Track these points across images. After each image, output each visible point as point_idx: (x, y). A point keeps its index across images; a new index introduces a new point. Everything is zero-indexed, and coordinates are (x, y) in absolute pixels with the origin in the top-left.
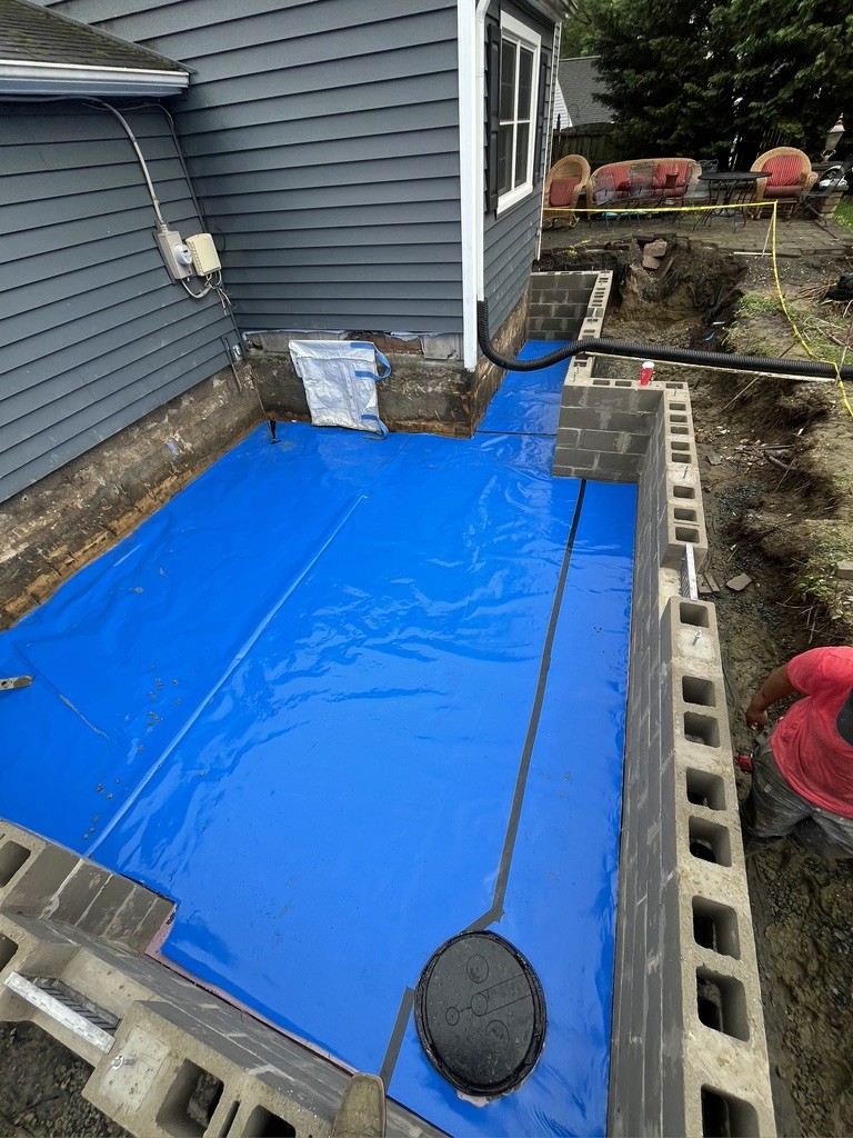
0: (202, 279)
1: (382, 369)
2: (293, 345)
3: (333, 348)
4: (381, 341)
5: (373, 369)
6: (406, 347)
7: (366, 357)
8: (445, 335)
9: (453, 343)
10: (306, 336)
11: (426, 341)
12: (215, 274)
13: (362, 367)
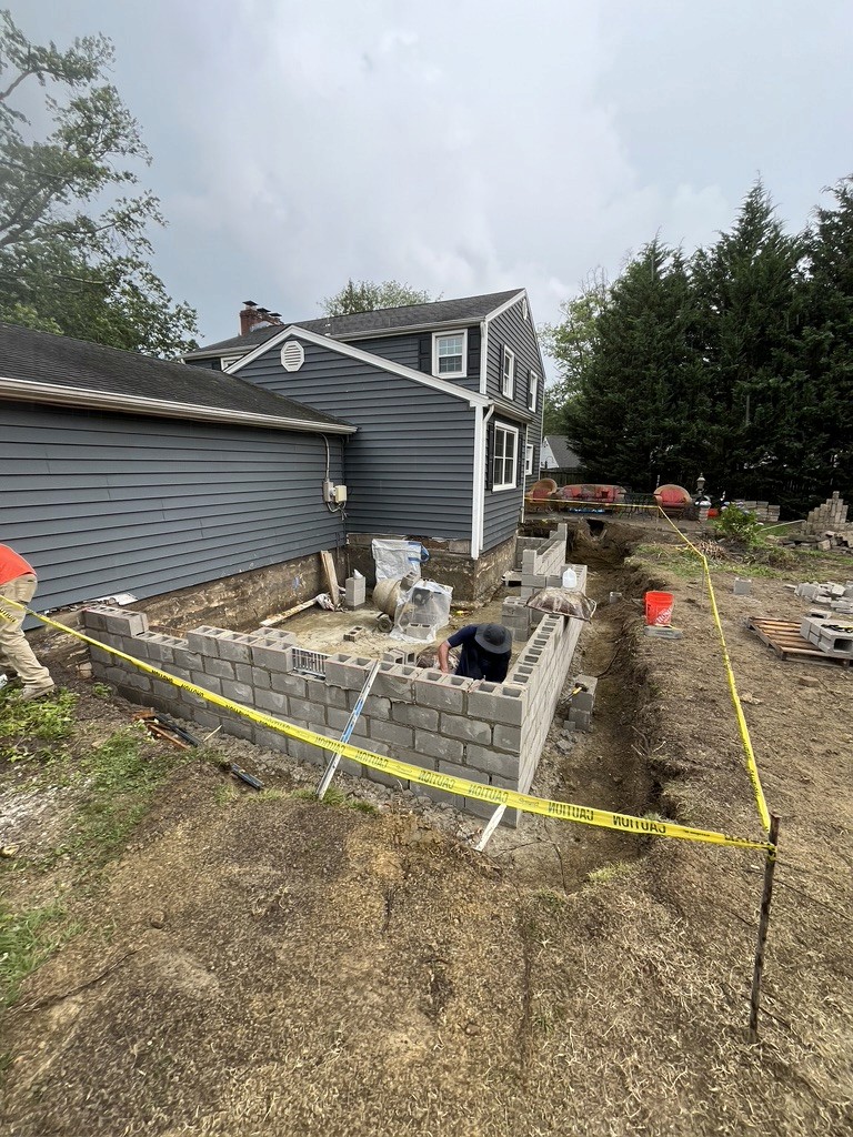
0: (336, 504)
1: (424, 557)
2: (374, 541)
3: (398, 544)
4: (425, 542)
5: (419, 557)
6: (439, 546)
7: (416, 550)
8: (461, 541)
9: (466, 545)
10: (383, 537)
11: (451, 543)
12: (343, 502)
13: (413, 555)
